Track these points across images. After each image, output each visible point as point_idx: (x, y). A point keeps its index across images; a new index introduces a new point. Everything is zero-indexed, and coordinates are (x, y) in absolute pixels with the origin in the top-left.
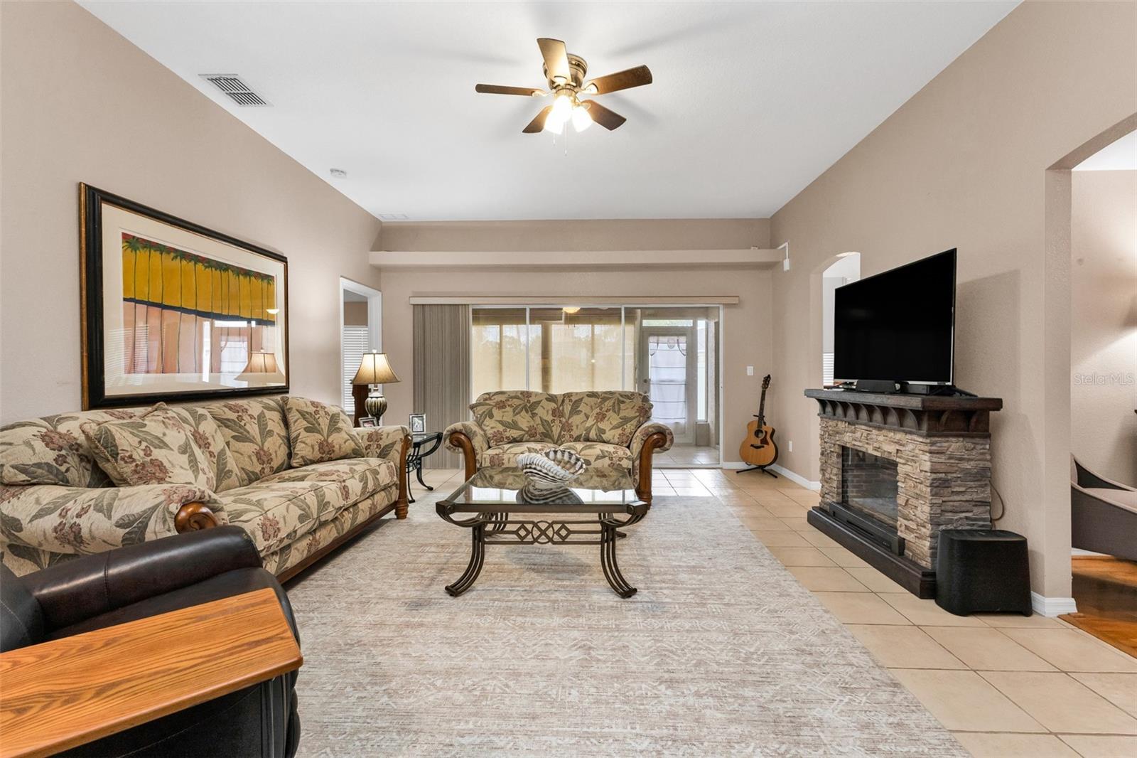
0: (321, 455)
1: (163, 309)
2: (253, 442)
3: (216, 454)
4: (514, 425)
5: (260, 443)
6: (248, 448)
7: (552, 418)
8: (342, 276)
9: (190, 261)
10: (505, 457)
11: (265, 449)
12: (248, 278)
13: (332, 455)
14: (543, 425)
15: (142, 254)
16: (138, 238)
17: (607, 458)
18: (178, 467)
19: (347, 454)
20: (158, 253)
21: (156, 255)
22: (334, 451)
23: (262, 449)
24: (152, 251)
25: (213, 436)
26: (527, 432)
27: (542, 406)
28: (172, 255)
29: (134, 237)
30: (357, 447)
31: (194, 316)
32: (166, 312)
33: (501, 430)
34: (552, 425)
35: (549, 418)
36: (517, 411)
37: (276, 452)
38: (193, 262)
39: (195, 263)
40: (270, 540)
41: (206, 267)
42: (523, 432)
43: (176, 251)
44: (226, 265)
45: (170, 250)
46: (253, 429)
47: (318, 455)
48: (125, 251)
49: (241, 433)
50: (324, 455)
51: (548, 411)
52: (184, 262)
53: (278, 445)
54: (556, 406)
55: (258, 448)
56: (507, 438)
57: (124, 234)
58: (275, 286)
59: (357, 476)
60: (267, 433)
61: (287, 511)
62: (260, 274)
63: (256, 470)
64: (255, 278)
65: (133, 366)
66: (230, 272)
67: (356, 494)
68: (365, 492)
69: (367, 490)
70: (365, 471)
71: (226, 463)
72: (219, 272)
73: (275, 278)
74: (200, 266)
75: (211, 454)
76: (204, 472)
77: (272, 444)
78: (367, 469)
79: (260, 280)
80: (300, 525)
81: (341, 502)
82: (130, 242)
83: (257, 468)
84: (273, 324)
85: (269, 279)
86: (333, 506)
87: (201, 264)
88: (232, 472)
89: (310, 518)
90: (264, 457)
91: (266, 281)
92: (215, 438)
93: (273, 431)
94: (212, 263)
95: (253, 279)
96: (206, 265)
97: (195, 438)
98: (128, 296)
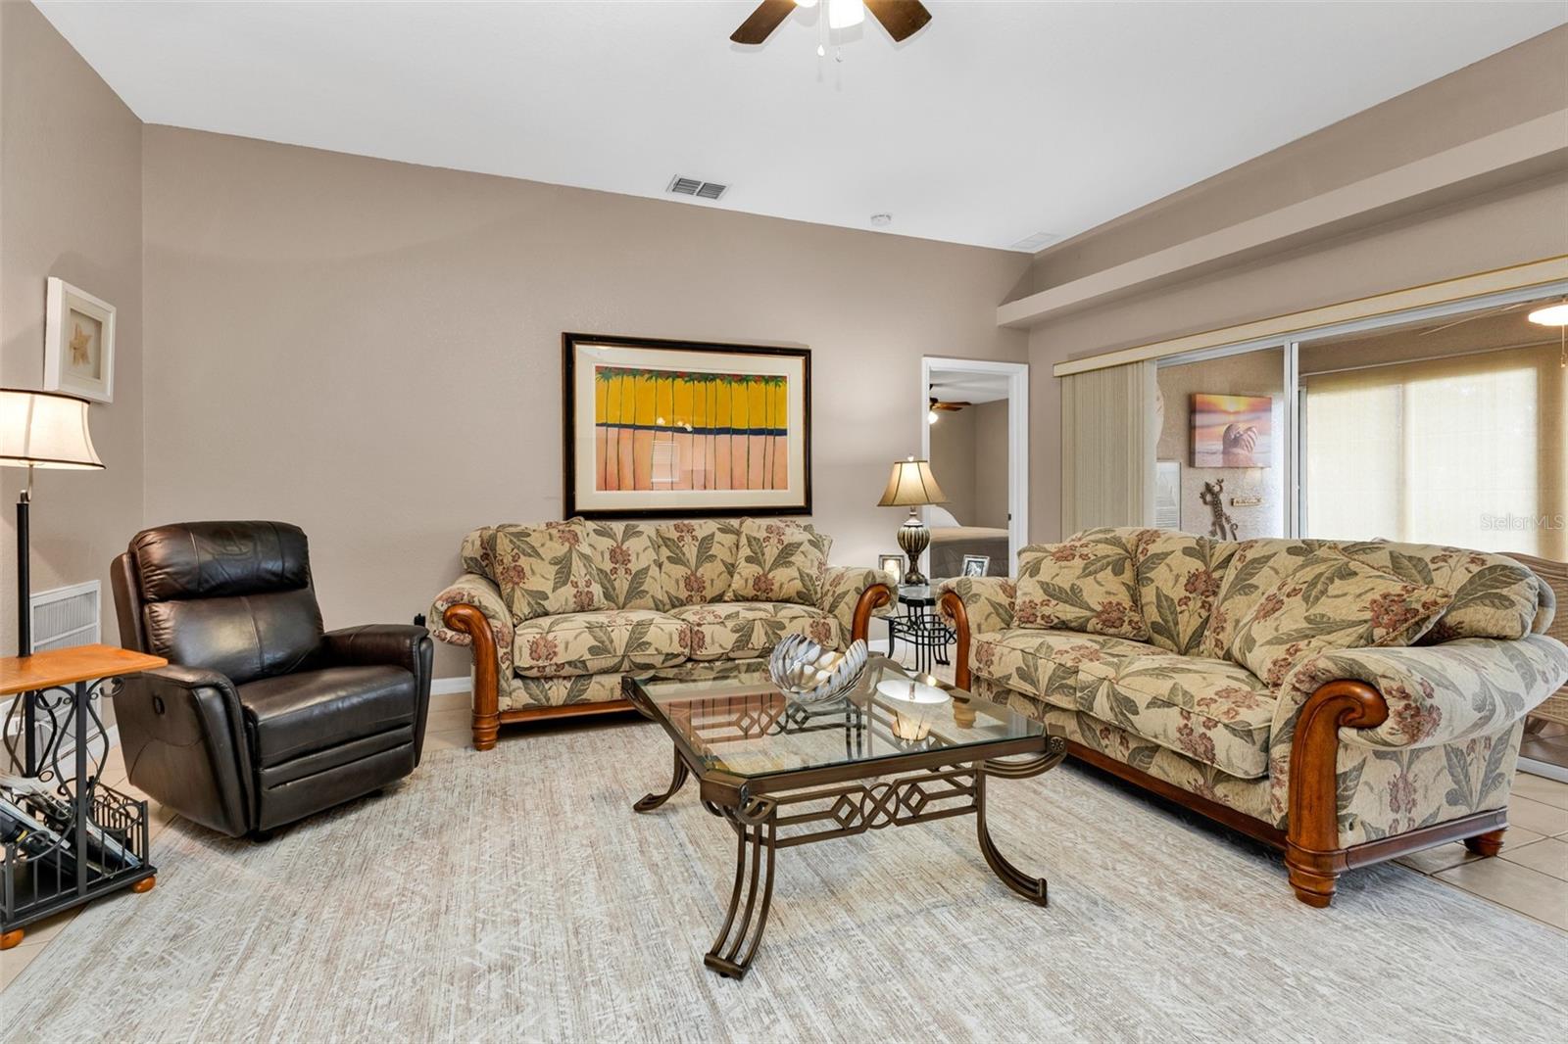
0: (755, 592)
1: (635, 429)
2: (686, 566)
3: (633, 572)
4: (1073, 596)
5: (693, 569)
6: (680, 571)
7: (1184, 594)
8: (925, 356)
9: (667, 379)
10: (998, 650)
11: (699, 575)
12: (745, 384)
13: (770, 595)
14: (1159, 607)
15: (615, 382)
16: (611, 368)
17: (1176, 710)
18: (538, 576)
19: (790, 598)
20: (631, 378)
21: (629, 380)
22: (772, 590)
23: (694, 574)
24: (625, 377)
25: (638, 554)
26: (1098, 615)
27: (1168, 565)
28: (647, 376)
29: (606, 368)
30: (805, 590)
31: (670, 433)
32: (639, 433)
33: (1038, 601)
34: (1179, 609)
35: (1178, 592)
36: (1092, 568)
37: (712, 581)
38: (671, 379)
39: (674, 380)
40: (540, 661)
41: (686, 382)
42: (1088, 614)
43: (650, 371)
44: (713, 374)
45: (641, 372)
46: (691, 551)
47: (750, 592)
48: (598, 381)
49: (677, 555)
50: (759, 594)
51: (1178, 577)
52: (660, 381)
53: (717, 573)
54: (1202, 568)
55: (689, 573)
56: (1043, 617)
57: (597, 367)
58: (785, 386)
59: (730, 624)
60: (707, 557)
61: (576, 638)
62: (763, 377)
63: (681, 597)
64: (755, 382)
65: (605, 484)
66: (718, 381)
67: (721, 646)
68: (743, 648)
69: (750, 646)
70: (754, 620)
71: (643, 582)
72: (703, 383)
73: (785, 377)
74: (679, 382)
75: (628, 571)
76: (575, 584)
77: (708, 571)
78: (761, 619)
79: (763, 384)
80: (590, 657)
81: (676, 649)
82: (605, 373)
83: (683, 594)
84: (783, 432)
85: (778, 380)
86: (657, 649)
87: (680, 380)
88: (647, 592)
89: (610, 653)
90: (694, 584)
91: (772, 384)
92: (640, 556)
93: (716, 556)
94: (694, 376)
95: (752, 384)
96: (686, 379)
97: (613, 553)
98: (600, 422)
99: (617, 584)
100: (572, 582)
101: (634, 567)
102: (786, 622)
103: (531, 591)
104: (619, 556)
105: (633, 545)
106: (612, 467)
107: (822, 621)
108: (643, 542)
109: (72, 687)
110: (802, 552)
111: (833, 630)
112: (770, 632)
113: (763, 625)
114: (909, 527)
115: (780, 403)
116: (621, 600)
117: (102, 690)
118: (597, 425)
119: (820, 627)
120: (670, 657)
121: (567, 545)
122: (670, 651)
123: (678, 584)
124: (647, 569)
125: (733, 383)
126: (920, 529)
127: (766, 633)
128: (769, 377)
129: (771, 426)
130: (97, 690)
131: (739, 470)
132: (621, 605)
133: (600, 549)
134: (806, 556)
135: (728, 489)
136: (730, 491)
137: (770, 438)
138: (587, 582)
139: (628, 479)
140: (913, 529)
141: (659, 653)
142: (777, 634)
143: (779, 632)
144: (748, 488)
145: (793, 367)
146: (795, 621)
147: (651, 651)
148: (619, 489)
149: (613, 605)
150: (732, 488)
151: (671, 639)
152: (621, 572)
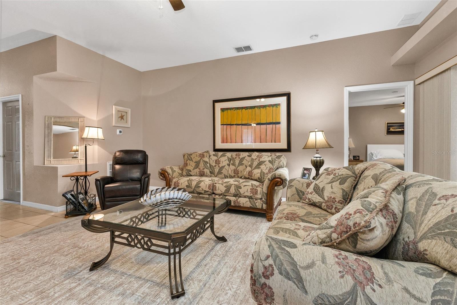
0: (248, 176)
1: (231, 125)
2: (235, 166)
5: (237, 167)
6: (233, 168)
8: (346, 86)
9: (240, 109)
11: (238, 169)
12: (265, 108)
15: (225, 112)
16: (225, 108)
19: (257, 179)
20: (230, 110)
21: (229, 111)
22: (252, 176)
23: (236, 169)
29: (223, 108)
30: (260, 177)
31: (241, 126)
37: (241, 171)
39: (242, 110)
41: (246, 110)
43: (235, 108)
44: (254, 106)
45: (233, 108)
46: (237, 162)
48: (221, 112)
52: (238, 110)
53: (243, 169)
57: (221, 109)
58: (280, 107)
59: (224, 185)
60: (241, 164)
61: (184, 182)
62: (271, 105)
63: (232, 175)
64: (269, 107)
65: (223, 142)
66: (256, 108)
67: (221, 191)
68: (228, 192)
69: (230, 192)
70: (232, 184)
71: (222, 170)
72: (251, 110)
73: (280, 104)
74: (244, 110)
75: (219, 166)
76: (200, 169)
77: (241, 168)
78: (234, 184)
79: (271, 107)
80: (186, 188)
81: (207, 190)
82: (223, 110)
83: (233, 175)
84: (279, 123)
85: (277, 105)
86: (202, 189)
87: (244, 109)
88: (223, 173)
89: (191, 188)
90: (236, 172)
91: (275, 108)
92: (223, 162)
93: (244, 164)
94: (248, 108)
95: (268, 108)
96: (246, 109)
97: (216, 161)
98: (222, 124)
99: (215, 170)
100: (199, 168)
101: (221, 165)
102: (242, 186)
103: (187, 169)
104: (217, 162)
105: (223, 159)
106: (225, 136)
107: (256, 188)
108: (226, 158)
109: (76, 177)
110: (265, 164)
111: (259, 192)
112: (236, 189)
113: (234, 186)
114: (317, 157)
115: (278, 114)
116: (216, 174)
117: (81, 178)
118: (221, 125)
119: (254, 190)
120: (206, 192)
121: (200, 158)
122: (205, 190)
123: (232, 171)
124: (224, 166)
125: (261, 108)
126: (321, 158)
127: (235, 189)
128: (274, 104)
129: (274, 121)
130: (80, 178)
131: (263, 137)
132: (216, 175)
133: (213, 160)
134: (266, 166)
135: (259, 143)
136: (260, 143)
137: (274, 126)
138: (203, 168)
139: (229, 140)
140: (319, 158)
141: (203, 190)
142: (238, 190)
143: (239, 189)
144: (266, 142)
145: (283, 100)
146: (246, 187)
147: (201, 189)
148: (227, 143)
149: (214, 175)
150: (261, 143)
151: (206, 186)
152: (217, 166)
